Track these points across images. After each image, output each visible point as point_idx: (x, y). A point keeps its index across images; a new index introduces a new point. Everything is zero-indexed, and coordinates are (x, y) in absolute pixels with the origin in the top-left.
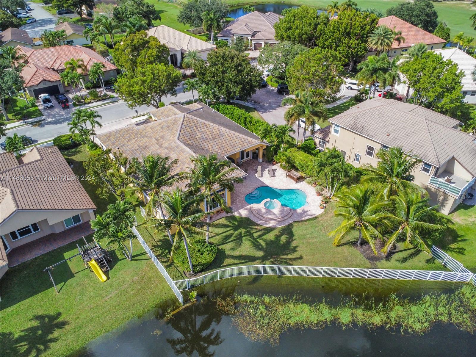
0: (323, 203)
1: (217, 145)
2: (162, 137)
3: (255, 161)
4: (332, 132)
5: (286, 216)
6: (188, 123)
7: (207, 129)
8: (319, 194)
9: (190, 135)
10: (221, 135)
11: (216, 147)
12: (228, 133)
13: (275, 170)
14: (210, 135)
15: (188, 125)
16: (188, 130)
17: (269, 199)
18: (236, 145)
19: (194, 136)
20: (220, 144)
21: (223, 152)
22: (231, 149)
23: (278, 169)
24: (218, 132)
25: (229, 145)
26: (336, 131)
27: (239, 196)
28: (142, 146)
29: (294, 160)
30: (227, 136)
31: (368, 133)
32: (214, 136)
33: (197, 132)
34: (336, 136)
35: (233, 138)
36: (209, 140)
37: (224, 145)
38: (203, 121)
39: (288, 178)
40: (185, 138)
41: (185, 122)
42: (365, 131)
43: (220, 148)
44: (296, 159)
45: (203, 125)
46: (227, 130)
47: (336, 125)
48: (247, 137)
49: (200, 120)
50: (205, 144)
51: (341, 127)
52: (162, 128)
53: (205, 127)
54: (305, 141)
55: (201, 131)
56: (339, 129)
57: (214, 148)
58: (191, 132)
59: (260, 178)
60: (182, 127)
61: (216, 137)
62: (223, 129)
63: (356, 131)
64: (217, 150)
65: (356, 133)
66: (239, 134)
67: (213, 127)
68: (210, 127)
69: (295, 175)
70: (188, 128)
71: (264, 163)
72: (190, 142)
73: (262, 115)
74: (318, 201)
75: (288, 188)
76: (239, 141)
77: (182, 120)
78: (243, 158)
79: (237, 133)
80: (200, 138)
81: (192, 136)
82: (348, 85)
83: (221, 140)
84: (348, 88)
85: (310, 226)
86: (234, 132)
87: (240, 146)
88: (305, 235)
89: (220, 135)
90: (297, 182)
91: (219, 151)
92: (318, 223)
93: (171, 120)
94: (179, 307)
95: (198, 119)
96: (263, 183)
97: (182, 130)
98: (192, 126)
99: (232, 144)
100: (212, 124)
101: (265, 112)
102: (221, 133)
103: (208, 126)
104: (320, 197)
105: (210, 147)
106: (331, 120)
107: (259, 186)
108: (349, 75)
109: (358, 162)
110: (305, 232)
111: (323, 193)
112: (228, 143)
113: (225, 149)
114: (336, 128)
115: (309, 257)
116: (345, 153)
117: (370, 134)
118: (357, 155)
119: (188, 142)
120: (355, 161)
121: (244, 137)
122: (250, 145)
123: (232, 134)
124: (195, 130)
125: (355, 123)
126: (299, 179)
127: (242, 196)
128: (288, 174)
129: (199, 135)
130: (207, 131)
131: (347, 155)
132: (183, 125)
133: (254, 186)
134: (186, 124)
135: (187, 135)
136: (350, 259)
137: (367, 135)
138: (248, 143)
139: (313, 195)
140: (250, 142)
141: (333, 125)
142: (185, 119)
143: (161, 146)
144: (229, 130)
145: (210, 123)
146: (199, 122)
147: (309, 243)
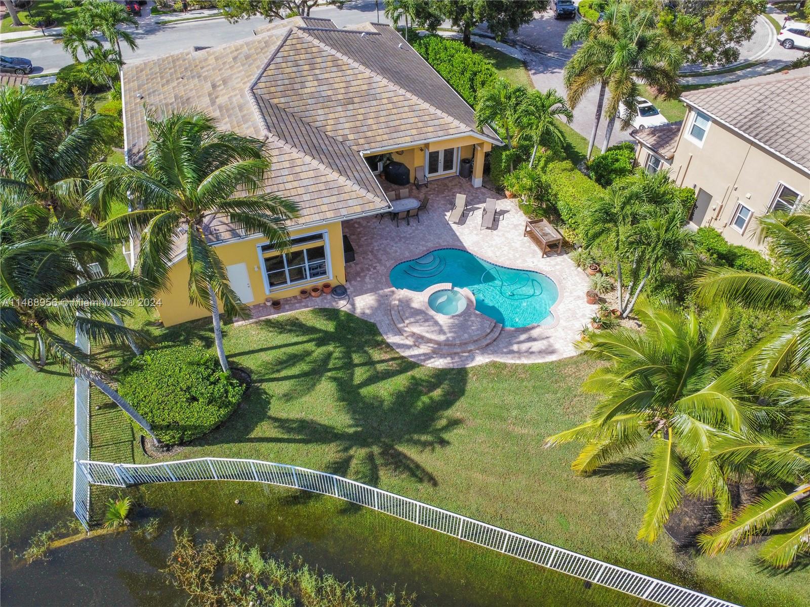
0: (596, 325)
1: (352, 119)
2: (225, 82)
3: (463, 180)
4: (686, 134)
5: (475, 341)
6: (292, 53)
7: (340, 74)
8: (595, 298)
9: (287, 82)
10: (371, 98)
11: (347, 125)
12: (391, 94)
13: (503, 212)
14: (343, 91)
15: (292, 58)
16: (288, 70)
17: (448, 286)
18: (403, 127)
19: (297, 86)
20: (360, 117)
21: (362, 141)
22: (385, 137)
23: (513, 212)
24: (365, 87)
25: (383, 125)
26: (698, 132)
27: (379, 261)
28: (181, 97)
29: (556, 195)
30: (385, 101)
31: (793, 146)
32: (351, 95)
33: (310, 78)
34: (695, 146)
35: (401, 110)
36: (335, 104)
37: (370, 122)
38: (333, 52)
39: (527, 239)
40: (273, 89)
41: (286, 48)
42: (782, 140)
43: (355, 130)
44: (560, 193)
45: (330, 64)
46: (392, 86)
47: (700, 114)
48: (439, 112)
49: (327, 48)
50: (320, 112)
51: (715, 122)
52: (235, 58)
53: (335, 69)
54: (609, 150)
55: (320, 77)
56: (707, 126)
57: (340, 126)
58: (293, 75)
59: (454, 227)
60: (273, 59)
61: (356, 100)
62: (381, 81)
63: (755, 137)
64: (347, 132)
65: (752, 143)
66: (420, 101)
67: (356, 71)
68: (349, 72)
69: (545, 235)
70: (290, 64)
71: (483, 190)
72: (283, 100)
73: (532, 76)
74: (584, 316)
75: (519, 264)
76: (416, 120)
77: (279, 43)
78: (433, 168)
79: (415, 98)
80: (312, 95)
81: (293, 87)
82: (786, 35)
83: (368, 110)
84: (783, 43)
85: (530, 385)
86: (409, 95)
87: (414, 132)
88: (505, 407)
89: (368, 96)
90: (546, 254)
91: (351, 137)
92: (557, 382)
93: (259, 42)
94: (76, 531)
95: (322, 45)
96: (458, 240)
97: (272, 67)
98: (301, 63)
99: (392, 124)
100: (356, 65)
101: (542, 72)
102: (372, 92)
103: (344, 68)
104: (596, 307)
105: (331, 122)
106: (688, 98)
107: (444, 244)
108: (795, 13)
109: (741, 231)
110: (509, 399)
111: (609, 297)
112: (382, 119)
113: (369, 134)
114: (701, 123)
115: (492, 479)
116: (710, 197)
117: (798, 150)
118: (741, 208)
119: (276, 101)
120: (734, 226)
121: (432, 110)
122: (441, 133)
123: (401, 98)
124: (305, 73)
125: (759, 113)
126: (554, 248)
127: (388, 264)
128: (528, 229)
129: (311, 86)
130: (337, 80)
131: (712, 205)
132: (280, 54)
133: (430, 245)
134: (286, 54)
135: (279, 83)
136: (613, 515)
137: (786, 151)
138: (437, 128)
139: (579, 297)
140: (444, 128)
141: (693, 114)
142: (288, 42)
143: (213, 102)
144: (397, 88)
145: (350, 61)
146: (324, 54)
147: (507, 435)
